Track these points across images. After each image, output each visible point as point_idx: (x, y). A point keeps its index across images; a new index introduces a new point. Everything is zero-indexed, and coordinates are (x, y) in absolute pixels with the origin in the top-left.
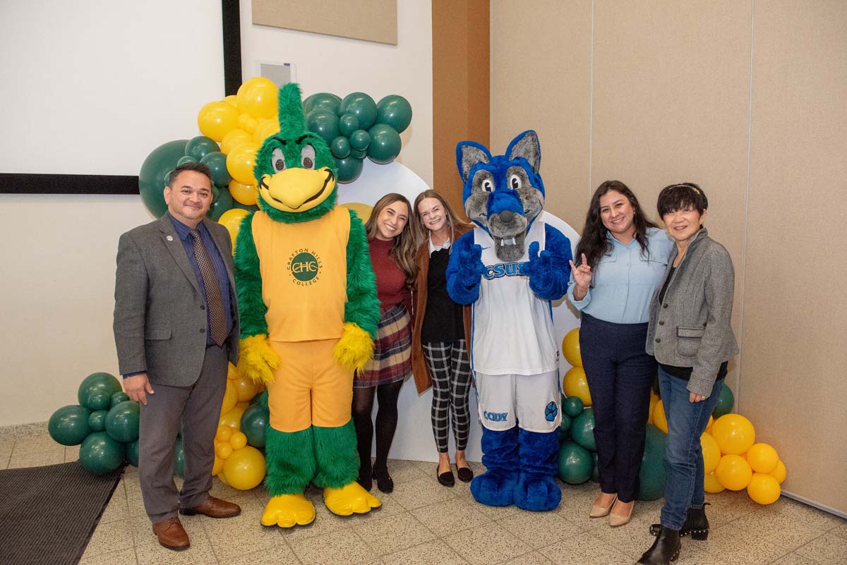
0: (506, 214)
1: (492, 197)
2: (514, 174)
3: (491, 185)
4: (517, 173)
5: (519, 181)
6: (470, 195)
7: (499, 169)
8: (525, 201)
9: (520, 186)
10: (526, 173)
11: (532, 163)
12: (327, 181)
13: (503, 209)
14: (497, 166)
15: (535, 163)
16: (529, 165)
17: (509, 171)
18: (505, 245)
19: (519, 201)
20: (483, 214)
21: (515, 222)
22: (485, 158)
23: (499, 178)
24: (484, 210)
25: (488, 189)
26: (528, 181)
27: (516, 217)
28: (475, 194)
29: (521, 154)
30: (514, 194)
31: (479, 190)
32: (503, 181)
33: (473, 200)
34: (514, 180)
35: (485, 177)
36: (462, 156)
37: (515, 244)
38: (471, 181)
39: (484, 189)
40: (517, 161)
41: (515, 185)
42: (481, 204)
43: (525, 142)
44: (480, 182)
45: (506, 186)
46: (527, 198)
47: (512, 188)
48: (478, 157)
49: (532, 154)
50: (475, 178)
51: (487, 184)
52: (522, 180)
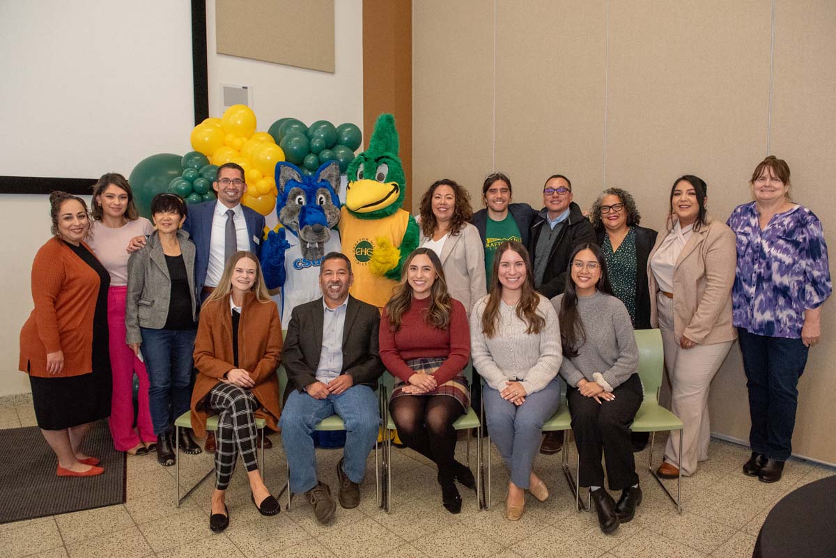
1: (304, 209)
2: (321, 193)
3: (303, 200)
4: (324, 194)
5: (324, 199)
6: (285, 205)
7: (310, 188)
8: (328, 215)
9: (324, 203)
10: (329, 193)
11: (333, 185)
12: (391, 193)
13: (315, 223)
14: (309, 186)
15: (336, 186)
16: (332, 187)
17: (318, 191)
19: (324, 214)
20: (295, 222)
22: (299, 178)
23: (311, 196)
24: (296, 219)
25: (301, 203)
26: (330, 200)
28: (289, 205)
29: (325, 178)
30: (321, 209)
31: (293, 202)
32: (313, 199)
33: (288, 210)
34: (321, 198)
35: (299, 194)
36: (280, 173)
38: (287, 194)
39: (297, 203)
40: (323, 184)
41: (321, 203)
42: (295, 214)
43: (330, 169)
44: (294, 198)
45: (315, 202)
46: (330, 214)
47: (319, 205)
48: (292, 175)
49: (334, 179)
50: (290, 194)
51: (300, 199)
52: (327, 197)
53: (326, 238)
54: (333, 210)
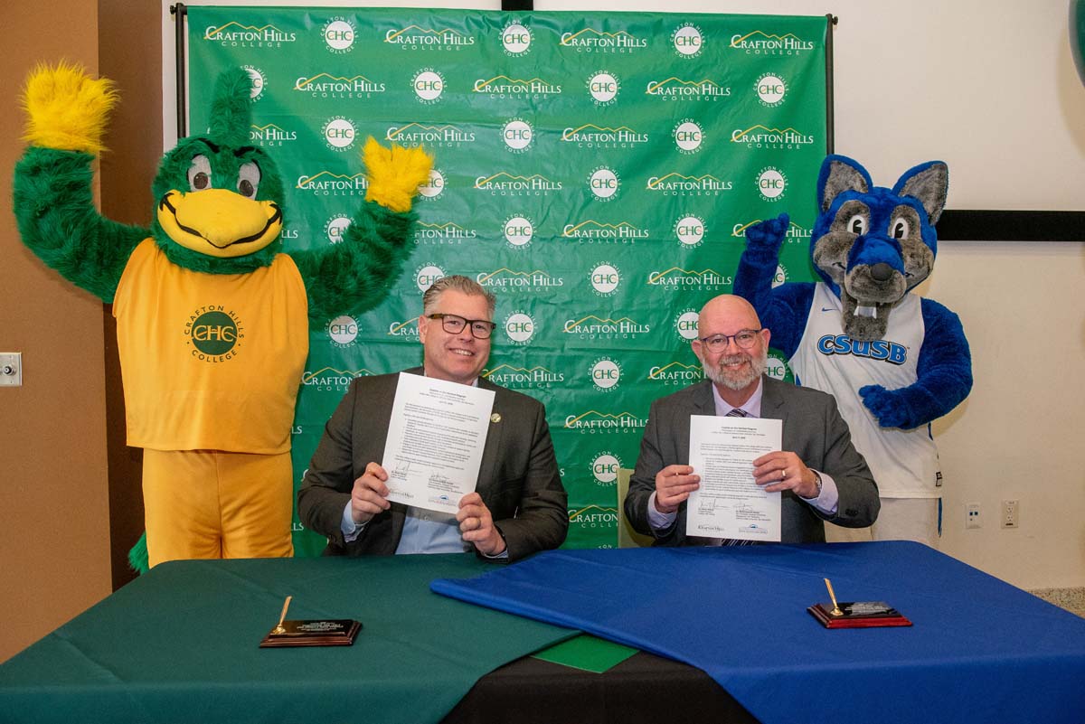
0: (881, 268)
1: (861, 240)
2: (902, 216)
3: (863, 225)
4: (907, 217)
5: (905, 229)
6: (827, 233)
7: (882, 206)
8: (909, 258)
9: (905, 236)
10: (919, 219)
11: (929, 208)
12: (270, 222)
13: (879, 261)
14: (876, 200)
15: (936, 210)
16: (925, 211)
17: (893, 213)
18: (860, 316)
19: (901, 255)
21: (892, 283)
22: (863, 185)
23: (880, 216)
25: (858, 230)
26: (917, 230)
27: (896, 276)
28: (834, 232)
29: (915, 193)
30: (897, 245)
31: (842, 227)
32: (883, 225)
34: (900, 225)
35: (857, 212)
37: (875, 315)
38: (834, 211)
39: (850, 229)
40: (909, 200)
41: (899, 234)
42: (842, 248)
43: (928, 177)
44: (847, 217)
45: (887, 231)
46: (913, 256)
47: (893, 237)
49: (932, 195)
50: (841, 212)
51: (858, 222)
52: (912, 228)
53: (896, 296)
54: (920, 251)
